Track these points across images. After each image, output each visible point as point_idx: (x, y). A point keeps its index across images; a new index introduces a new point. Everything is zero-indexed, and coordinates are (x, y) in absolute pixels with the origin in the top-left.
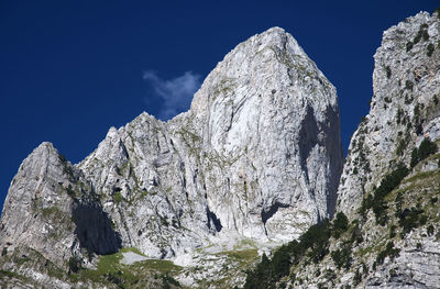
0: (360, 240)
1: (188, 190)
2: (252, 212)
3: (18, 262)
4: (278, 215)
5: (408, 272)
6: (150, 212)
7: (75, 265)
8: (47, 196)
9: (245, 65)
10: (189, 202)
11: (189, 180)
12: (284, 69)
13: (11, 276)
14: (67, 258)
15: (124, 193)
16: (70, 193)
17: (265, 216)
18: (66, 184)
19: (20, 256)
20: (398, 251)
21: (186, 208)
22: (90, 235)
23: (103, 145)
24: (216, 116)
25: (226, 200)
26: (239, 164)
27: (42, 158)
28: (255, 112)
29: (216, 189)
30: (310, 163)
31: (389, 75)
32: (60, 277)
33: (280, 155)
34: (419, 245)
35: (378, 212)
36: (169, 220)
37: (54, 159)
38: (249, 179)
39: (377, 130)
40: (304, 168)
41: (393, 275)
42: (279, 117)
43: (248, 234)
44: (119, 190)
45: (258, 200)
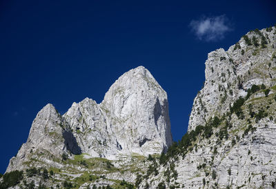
0: (231, 127)
1: (108, 130)
2: (135, 142)
3: (39, 155)
4: (146, 144)
5: (262, 137)
6: (94, 138)
7: (65, 157)
8: (51, 126)
9: (128, 81)
10: (109, 136)
11: (109, 127)
12: (146, 83)
13: (36, 161)
14: (61, 154)
15: (81, 130)
16: (61, 126)
17: (141, 144)
18: (59, 122)
19: (39, 153)
20: (255, 128)
21: (107, 138)
22: (70, 145)
23: (70, 110)
24: (116, 102)
25: (123, 137)
26: (128, 121)
27: (48, 110)
28: (134, 100)
29: (118, 132)
30: (158, 122)
31: (213, 71)
32: (59, 162)
33: (146, 118)
34: (266, 125)
35: (238, 114)
36: (102, 142)
37: (53, 110)
38: (133, 128)
39: (208, 94)
40: (156, 124)
41: (254, 140)
42: (145, 102)
43: (134, 151)
44: (79, 128)
45: (138, 137)
